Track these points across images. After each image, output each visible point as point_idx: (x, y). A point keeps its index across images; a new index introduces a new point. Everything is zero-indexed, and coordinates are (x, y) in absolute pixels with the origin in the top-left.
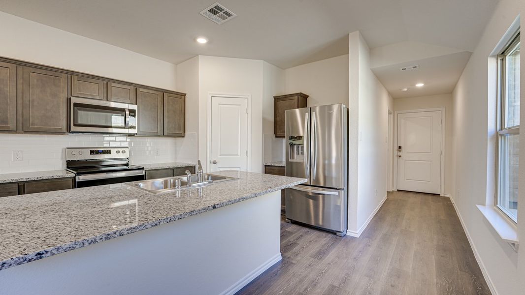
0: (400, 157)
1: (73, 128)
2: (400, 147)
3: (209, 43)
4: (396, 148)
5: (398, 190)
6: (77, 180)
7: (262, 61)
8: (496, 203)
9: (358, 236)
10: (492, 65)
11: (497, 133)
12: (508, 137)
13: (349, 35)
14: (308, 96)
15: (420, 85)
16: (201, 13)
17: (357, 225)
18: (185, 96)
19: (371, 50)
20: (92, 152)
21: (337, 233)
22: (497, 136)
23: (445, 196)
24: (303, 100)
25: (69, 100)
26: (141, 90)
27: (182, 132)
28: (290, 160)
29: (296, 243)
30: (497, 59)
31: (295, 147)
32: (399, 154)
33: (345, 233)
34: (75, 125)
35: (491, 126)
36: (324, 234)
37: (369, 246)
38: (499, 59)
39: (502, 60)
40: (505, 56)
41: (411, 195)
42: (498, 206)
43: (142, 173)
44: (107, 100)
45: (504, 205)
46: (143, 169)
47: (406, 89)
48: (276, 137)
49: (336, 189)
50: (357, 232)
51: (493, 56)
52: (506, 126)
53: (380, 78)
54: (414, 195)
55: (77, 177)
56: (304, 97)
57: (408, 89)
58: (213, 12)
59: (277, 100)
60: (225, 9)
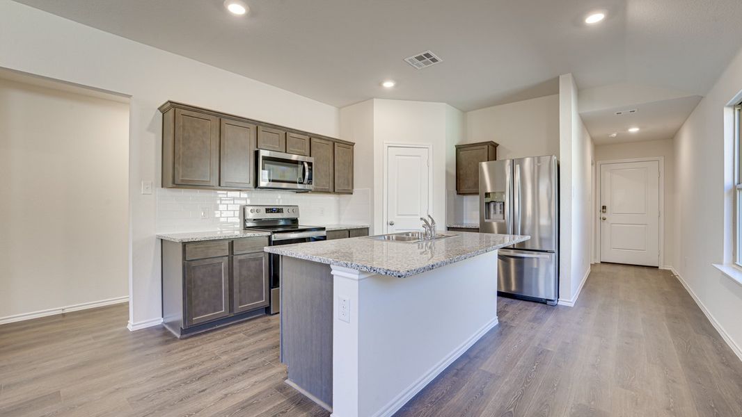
0: (604, 219)
2: (604, 207)
3: (396, 86)
4: (599, 208)
5: (601, 262)
6: (273, 239)
7: (445, 104)
9: (572, 305)
11: (735, 187)
13: (559, 77)
14: (498, 145)
15: (634, 130)
16: (407, 60)
17: (570, 297)
18: (353, 146)
19: (580, 92)
20: (268, 211)
21: (548, 302)
22: (734, 190)
23: (666, 268)
24: (491, 150)
25: (257, 153)
26: (293, 135)
27: (350, 188)
28: (486, 221)
29: (505, 311)
30: (734, 109)
31: (492, 205)
32: (603, 215)
33: (556, 302)
35: (729, 180)
36: (532, 304)
37: (589, 313)
38: (736, 109)
42: (738, 263)
43: (323, 233)
44: (286, 152)
46: (323, 229)
47: (615, 135)
48: (458, 194)
49: (547, 252)
50: (571, 301)
51: (729, 106)
54: (624, 268)
55: (273, 236)
56: (494, 146)
57: (617, 134)
58: (420, 58)
59: (459, 150)
60: (434, 56)
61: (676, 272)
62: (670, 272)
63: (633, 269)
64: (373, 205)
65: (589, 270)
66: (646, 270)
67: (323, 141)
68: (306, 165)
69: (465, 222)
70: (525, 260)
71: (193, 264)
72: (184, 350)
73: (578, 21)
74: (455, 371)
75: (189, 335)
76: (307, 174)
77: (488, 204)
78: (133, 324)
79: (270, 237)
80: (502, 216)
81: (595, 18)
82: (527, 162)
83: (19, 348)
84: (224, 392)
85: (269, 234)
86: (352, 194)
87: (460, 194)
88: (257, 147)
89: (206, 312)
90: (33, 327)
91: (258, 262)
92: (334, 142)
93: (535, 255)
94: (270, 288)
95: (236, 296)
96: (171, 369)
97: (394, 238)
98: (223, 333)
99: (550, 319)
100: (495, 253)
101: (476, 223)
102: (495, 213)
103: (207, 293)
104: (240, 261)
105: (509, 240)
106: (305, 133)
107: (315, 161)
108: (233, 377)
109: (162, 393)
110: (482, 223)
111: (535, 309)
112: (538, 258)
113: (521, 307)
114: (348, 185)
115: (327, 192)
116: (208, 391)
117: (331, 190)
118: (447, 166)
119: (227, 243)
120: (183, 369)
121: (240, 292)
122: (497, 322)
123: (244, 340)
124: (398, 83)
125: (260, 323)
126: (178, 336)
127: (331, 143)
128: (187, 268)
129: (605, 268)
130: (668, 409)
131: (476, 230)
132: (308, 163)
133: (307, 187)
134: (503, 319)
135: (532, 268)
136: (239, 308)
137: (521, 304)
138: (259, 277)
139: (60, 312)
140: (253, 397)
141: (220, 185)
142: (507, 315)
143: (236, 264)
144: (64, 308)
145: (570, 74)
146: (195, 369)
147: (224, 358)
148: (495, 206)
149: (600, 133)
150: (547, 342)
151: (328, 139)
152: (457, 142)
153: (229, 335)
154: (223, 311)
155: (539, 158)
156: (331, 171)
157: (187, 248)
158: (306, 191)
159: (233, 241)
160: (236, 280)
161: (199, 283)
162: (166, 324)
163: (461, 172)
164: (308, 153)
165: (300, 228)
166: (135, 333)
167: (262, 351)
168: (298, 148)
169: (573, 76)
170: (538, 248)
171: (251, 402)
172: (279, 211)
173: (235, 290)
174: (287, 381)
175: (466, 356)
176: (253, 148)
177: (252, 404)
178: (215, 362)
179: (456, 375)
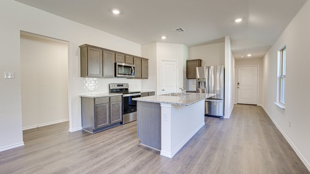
0: (238, 88)
1: (118, 75)
3: (167, 38)
4: (237, 84)
5: (237, 104)
6: (123, 96)
7: (183, 45)
8: (280, 101)
9: (229, 118)
10: (279, 53)
11: (280, 77)
12: (284, 78)
13: (225, 37)
14: (202, 60)
15: (249, 55)
16: (172, 30)
17: (227, 116)
18: (148, 60)
19: (232, 42)
20: (118, 85)
21: (221, 117)
22: (280, 78)
23: (259, 105)
25: (115, 64)
26: (127, 56)
27: (147, 77)
29: (207, 120)
31: (201, 83)
32: (238, 86)
33: (223, 117)
34: (118, 74)
35: (278, 75)
36: (215, 118)
37: (234, 120)
38: (281, 51)
39: (282, 52)
40: (283, 51)
41: (244, 105)
44: (125, 63)
45: (282, 101)
46: (140, 92)
47: (243, 57)
48: (187, 78)
49: (220, 99)
51: (279, 50)
52: (283, 75)
53: (233, 53)
56: (200, 61)
57: (244, 57)
58: (177, 30)
59: (187, 62)
60: (183, 29)
61: (263, 106)
62: (261, 106)
63: (248, 106)
64: (156, 83)
65: (233, 107)
66: (253, 106)
67: (138, 59)
68: (133, 68)
69: (189, 89)
70: (212, 102)
71: (98, 106)
72: (97, 137)
73: (233, 21)
74: (195, 138)
75: (96, 132)
76: (133, 71)
77: (199, 82)
78: (72, 129)
79: (122, 96)
80: (204, 87)
81: (238, 20)
82: (212, 67)
83: (32, 139)
84: (120, 148)
85: (122, 94)
86: (148, 79)
87: (188, 79)
88: (115, 61)
89: (102, 124)
90: (30, 132)
91: (118, 105)
92: (142, 59)
93: (215, 101)
94: (122, 115)
95: (112, 118)
96: (97, 143)
97: (170, 95)
98: (108, 131)
99: (222, 122)
100: (204, 100)
101: (195, 90)
102: (202, 86)
103: (102, 117)
104: (113, 104)
105: (207, 96)
106: (131, 56)
107: (136, 67)
108: (121, 144)
109: (98, 150)
110: (197, 89)
111: (216, 120)
112: (216, 102)
113: (212, 119)
114: (147, 75)
115: (140, 78)
116: (114, 148)
117: (141, 77)
118: (184, 68)
119: (108, 98)
120: (101, 142)
121: (113, 116)
122: (204, 124)
123: (118, 133)
124: (167, 37)
125: (120, 127)
126: (92, 133)
127: (140, 59)
128: (96, 107)
129: (239, 106)
130: (259, 145)
131: (195, 92)
132: (133, 67)
133: (133, 76)
134: (206, 123)
135: (214, 105)
136: (112, 122)
137: (211, 118)
138: (119, 111)
139: (37, 127)
140: (131, 149)
141: (103, 76)
142: (207, 122)
143: (111, 106)
144: (38, 125)
145: (229, 37)
146: (105, 142)
147: (114, 138)
148: (202, 83)
149: (238, 56)
150: (222, 129)
151: (139, 58)
152: (187, 59)
153: (111, 132)
154: (107, 123)
155: (216, 66)
156: (141, 70)
157: (95, 100)
158: (132, 78)
159: (110, 97)
160: (111, 112)
161: (99, 113)
162: (84, 129)
163: (188, 70)
164: (132, 63)
165: (129, 92)
166: (73, 133)
167: (126, 136)
168: (129, 61)
169: (230, 37)
170: (216, 98)
171: (131, 150)
172: (122, 85)
173: (111, 115)
174: (140, 144)
175: (197, 134)
176: (114, 62)
177: (132, 151)
178: (111, 140)
179: (195, 139)
